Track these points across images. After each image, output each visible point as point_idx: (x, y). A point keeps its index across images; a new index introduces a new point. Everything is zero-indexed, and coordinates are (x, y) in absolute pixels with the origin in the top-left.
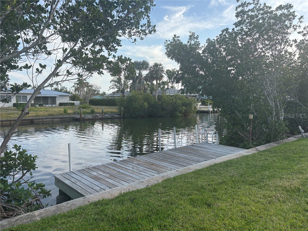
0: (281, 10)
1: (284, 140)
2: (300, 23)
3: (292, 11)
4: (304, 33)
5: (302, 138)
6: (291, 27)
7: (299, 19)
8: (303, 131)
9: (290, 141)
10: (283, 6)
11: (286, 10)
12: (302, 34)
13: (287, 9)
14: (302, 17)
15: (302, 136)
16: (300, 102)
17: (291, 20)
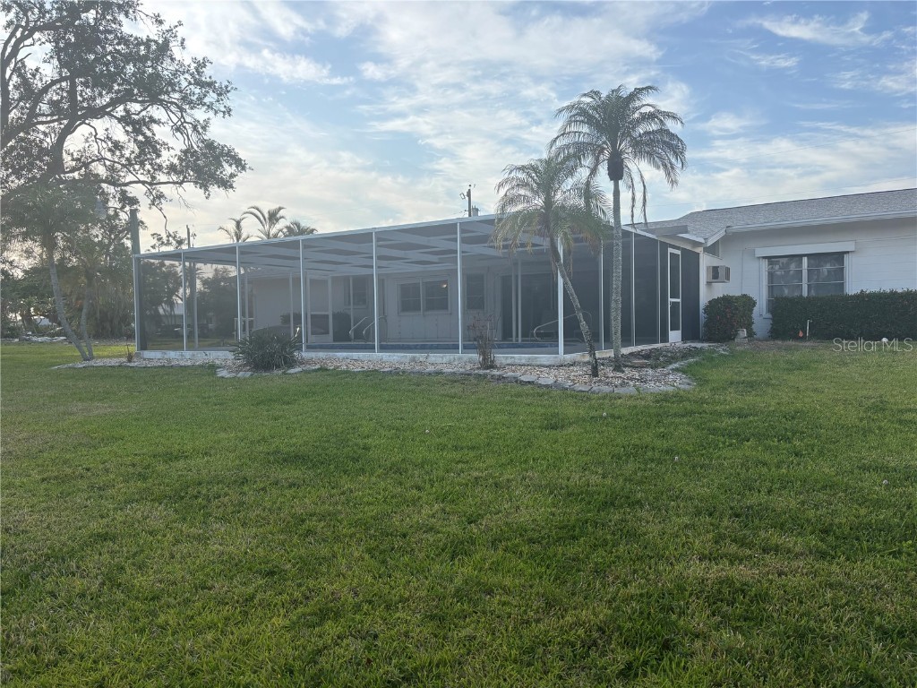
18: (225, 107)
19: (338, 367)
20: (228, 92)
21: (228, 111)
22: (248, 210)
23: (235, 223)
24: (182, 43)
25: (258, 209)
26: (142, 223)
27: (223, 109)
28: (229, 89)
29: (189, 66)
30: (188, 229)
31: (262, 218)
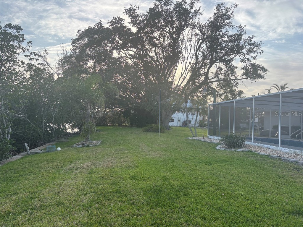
0: (10, 28)
1: (9, 159)
2: (29, 47)
3: (21, 33)
4: (30, 57)
5: (27, 155)
6: (20, 48)
7: (27, 43)
8: (29, 148)
9: (15, 160)
10: (12, 25)
11: (15, 31)
12: (28, 58)
13: (17, 30)
14: (30, 42)
15: (28, 153)
16: (30, 120)
17: (20, 42)
18: (261, 50)
19: (256, 151)
20: (260, 45)
21: (263, 52)
22: (272, 86)
23: (268, 91)
24: (245, 32)
25: (277, 85)
26: (243, 92)
27: (260, 51)
28: (260, 44)
29: (247, 40)
30: (258, 93)
31: (278, 88)
